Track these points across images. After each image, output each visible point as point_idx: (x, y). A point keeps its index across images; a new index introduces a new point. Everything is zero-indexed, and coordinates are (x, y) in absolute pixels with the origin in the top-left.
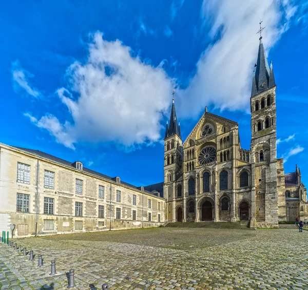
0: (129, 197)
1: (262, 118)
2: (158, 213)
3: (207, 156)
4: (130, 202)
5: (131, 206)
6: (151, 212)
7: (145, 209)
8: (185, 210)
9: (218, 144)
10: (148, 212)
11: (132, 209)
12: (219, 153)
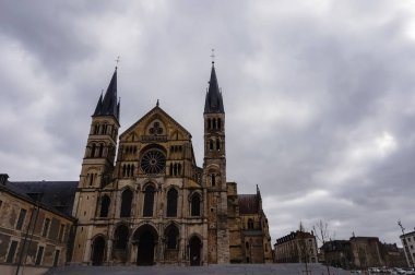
0: (13, 214)
1: (214, 139)
2: (57, 248)
3: (153, 162)
4: (12, 224)
5: (11, 232)
6: (44, 245)
7: (36, 238)
8: (110, 243)
9: (168, 150)
10: (40, 244)
11: (12, 239)
12: (168, 163)
